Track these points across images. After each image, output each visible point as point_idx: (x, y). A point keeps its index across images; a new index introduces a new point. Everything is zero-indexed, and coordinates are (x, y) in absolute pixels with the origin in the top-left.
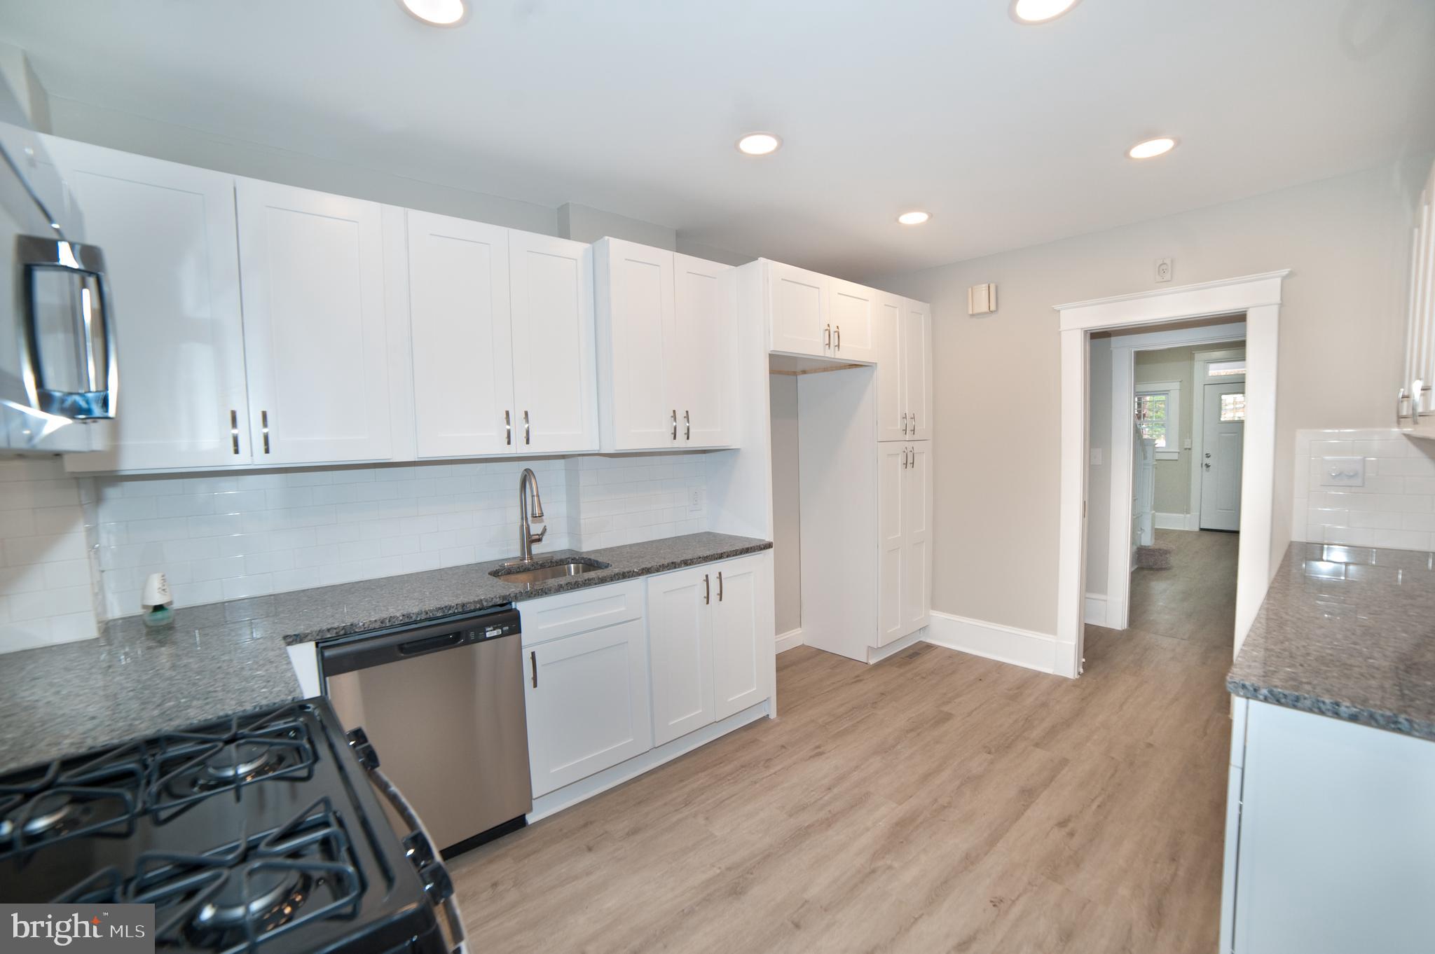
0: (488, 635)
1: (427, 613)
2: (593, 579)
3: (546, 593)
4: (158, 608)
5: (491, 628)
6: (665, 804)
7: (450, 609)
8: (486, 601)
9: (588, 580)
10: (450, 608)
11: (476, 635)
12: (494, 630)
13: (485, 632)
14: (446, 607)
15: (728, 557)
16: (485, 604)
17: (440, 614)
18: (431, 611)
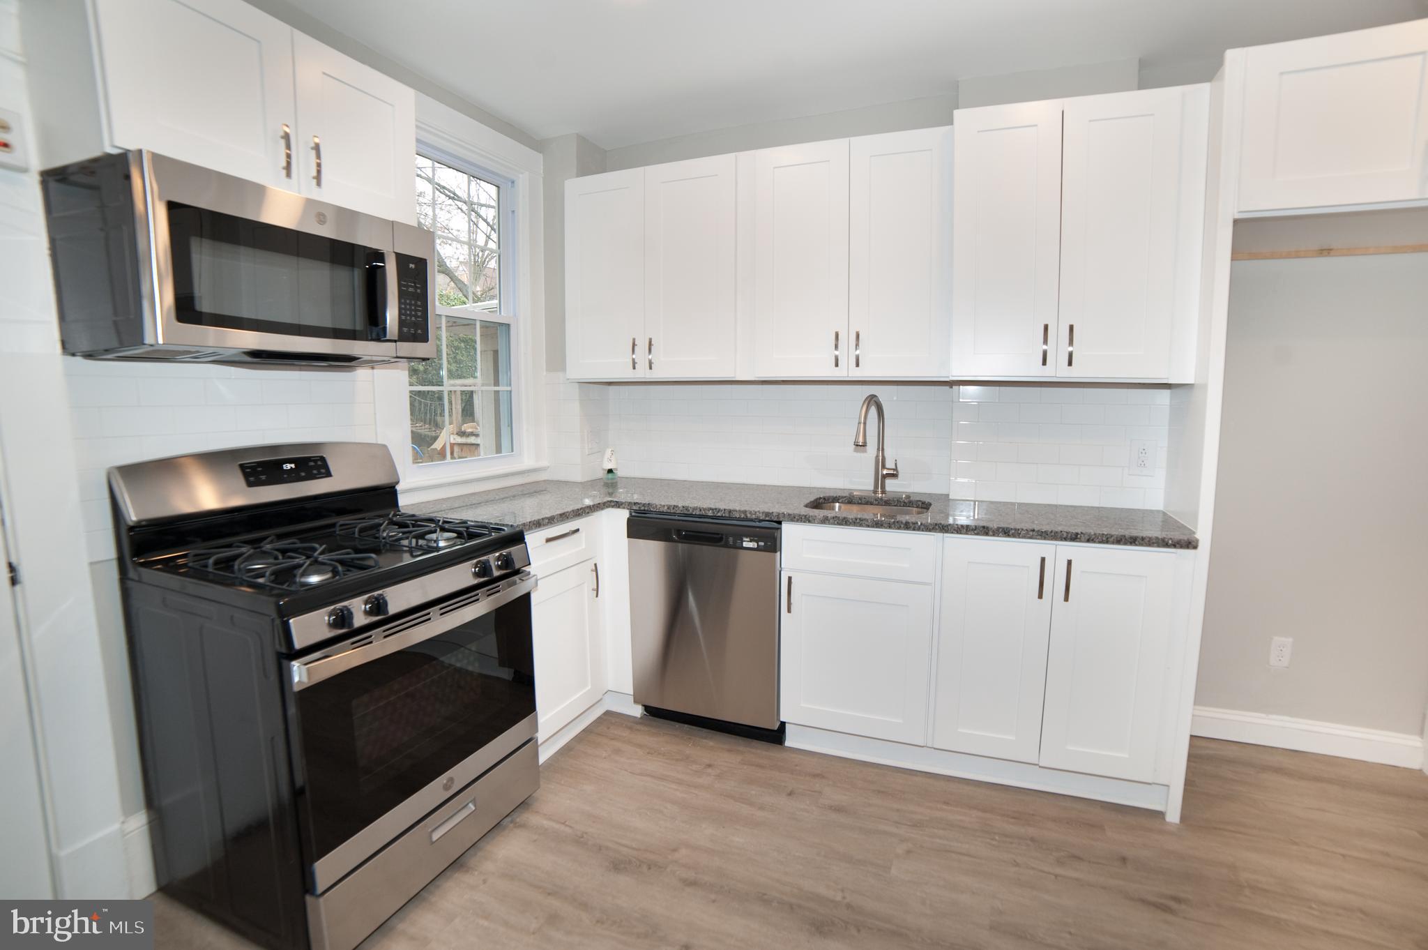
0: (745, 544)
1: (701, 510)
2: (867, 520)
3: (809, 522)
4: (610, 471)
5: (748, 539)
6: (898, 810)
7: (719, 512)
8: (750, 513)
9: (860, 519)
10: (719, 510)
11: (735, 542)
12: (751, 541)
13: (742, 541)
14: (716, 509)
15: (1088, 541)
16: (749, 515)
17: (710, 513)
18: (704, 509)
